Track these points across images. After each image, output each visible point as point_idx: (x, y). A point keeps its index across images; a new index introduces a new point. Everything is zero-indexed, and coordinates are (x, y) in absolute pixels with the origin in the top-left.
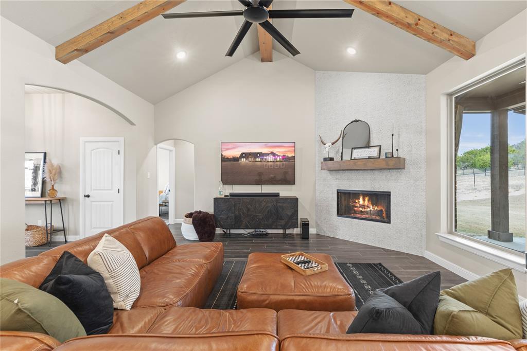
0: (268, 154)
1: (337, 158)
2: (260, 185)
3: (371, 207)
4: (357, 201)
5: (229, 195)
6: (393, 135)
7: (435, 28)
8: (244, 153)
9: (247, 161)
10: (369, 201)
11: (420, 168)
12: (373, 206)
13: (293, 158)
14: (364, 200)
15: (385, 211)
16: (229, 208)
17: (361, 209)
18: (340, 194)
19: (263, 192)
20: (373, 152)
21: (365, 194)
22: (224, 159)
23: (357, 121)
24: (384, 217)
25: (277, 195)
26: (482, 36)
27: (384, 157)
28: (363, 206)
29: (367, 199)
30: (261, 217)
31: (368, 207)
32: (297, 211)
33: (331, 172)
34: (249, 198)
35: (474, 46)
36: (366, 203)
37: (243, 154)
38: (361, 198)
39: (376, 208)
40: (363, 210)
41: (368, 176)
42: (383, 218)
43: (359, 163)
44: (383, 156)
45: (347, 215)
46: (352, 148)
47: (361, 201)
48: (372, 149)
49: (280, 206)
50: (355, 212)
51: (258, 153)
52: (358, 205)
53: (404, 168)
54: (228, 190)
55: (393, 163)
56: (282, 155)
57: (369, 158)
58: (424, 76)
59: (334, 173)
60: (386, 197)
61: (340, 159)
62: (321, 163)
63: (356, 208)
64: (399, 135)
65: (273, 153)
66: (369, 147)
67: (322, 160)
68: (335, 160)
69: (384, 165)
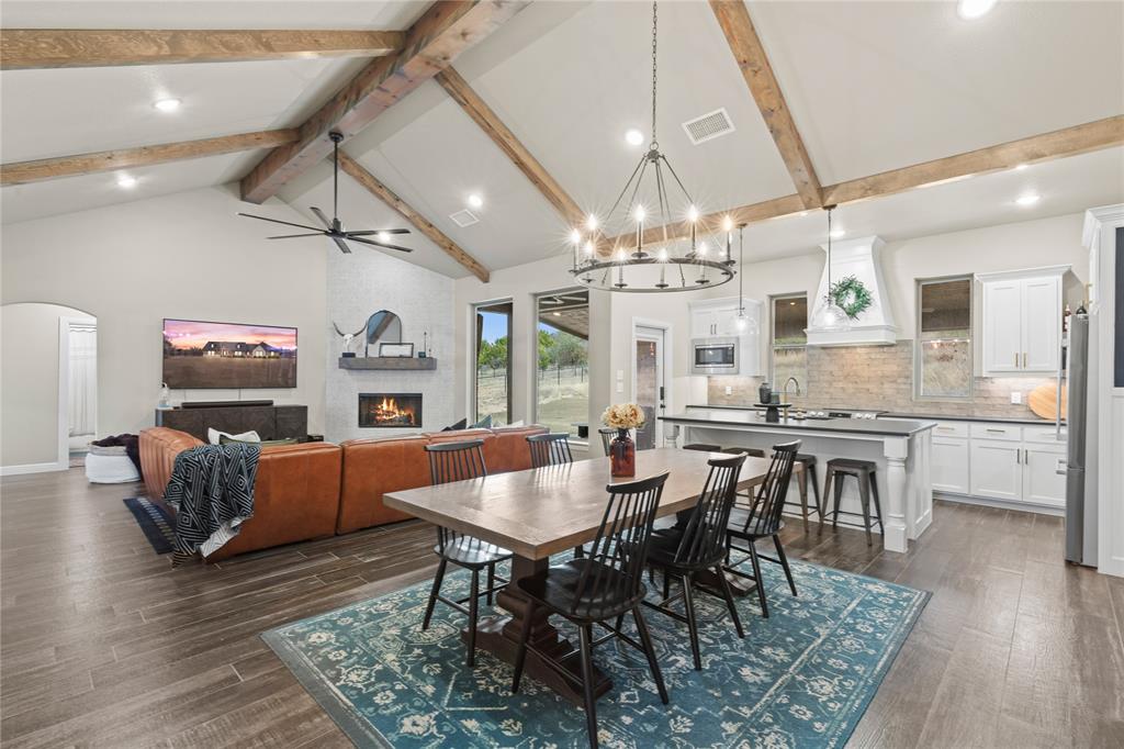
0: (254, 346)
1: (360, 355)
2: (237, 390)
3: (397, 412)
4: (379, 408)
5: (180, 406)
6: (425, 333)
8: (213, 343)
9: (218, 356)
10: (394, 405)
11: (450, 369)
12: (399, 410)
13: (295, 352)
14: (388, 405)
15: (415, 415)
17: (385, 417)
18: (362, 399)
19: (241, 400)
20: (406, 351)
21: (389, 397)
22: (169, 351)
23: (385, 312)
24: (414, 421)
25: (270, 403)
28: (388, 413)
29: (392, 402)
31: (394, 413)
32: (306, 424)
33: (350, 371)
35: (489, 275)
36: (391, 408)
37: (210, 343)
38: (386, 402)
39: (403, 413)
40: (388, 418)
41: (397, 375)
42: (412, 422)
43: (390, 361)
44: (416, 356)
45: (369, 425)
46: (381, 344)
47: (385, 407)
48: (403, 347)
50: (378, 421)
51: (239, 343)
52: (382, 412)
53: (436, 369)
54: (176, 399)
55: (425, 363)
56: (278, 348)
57: (401, 357)
58: (453, 280)
59: (355, 372)
60: (417, 398)
61: (364, 356)
62: (340, 359)
63: (378, 418)
64: (431, 335)
65: (264, 345)
66: (400, 344)
67: (341, 356)
68: (357, 356)
69: (416, 365)
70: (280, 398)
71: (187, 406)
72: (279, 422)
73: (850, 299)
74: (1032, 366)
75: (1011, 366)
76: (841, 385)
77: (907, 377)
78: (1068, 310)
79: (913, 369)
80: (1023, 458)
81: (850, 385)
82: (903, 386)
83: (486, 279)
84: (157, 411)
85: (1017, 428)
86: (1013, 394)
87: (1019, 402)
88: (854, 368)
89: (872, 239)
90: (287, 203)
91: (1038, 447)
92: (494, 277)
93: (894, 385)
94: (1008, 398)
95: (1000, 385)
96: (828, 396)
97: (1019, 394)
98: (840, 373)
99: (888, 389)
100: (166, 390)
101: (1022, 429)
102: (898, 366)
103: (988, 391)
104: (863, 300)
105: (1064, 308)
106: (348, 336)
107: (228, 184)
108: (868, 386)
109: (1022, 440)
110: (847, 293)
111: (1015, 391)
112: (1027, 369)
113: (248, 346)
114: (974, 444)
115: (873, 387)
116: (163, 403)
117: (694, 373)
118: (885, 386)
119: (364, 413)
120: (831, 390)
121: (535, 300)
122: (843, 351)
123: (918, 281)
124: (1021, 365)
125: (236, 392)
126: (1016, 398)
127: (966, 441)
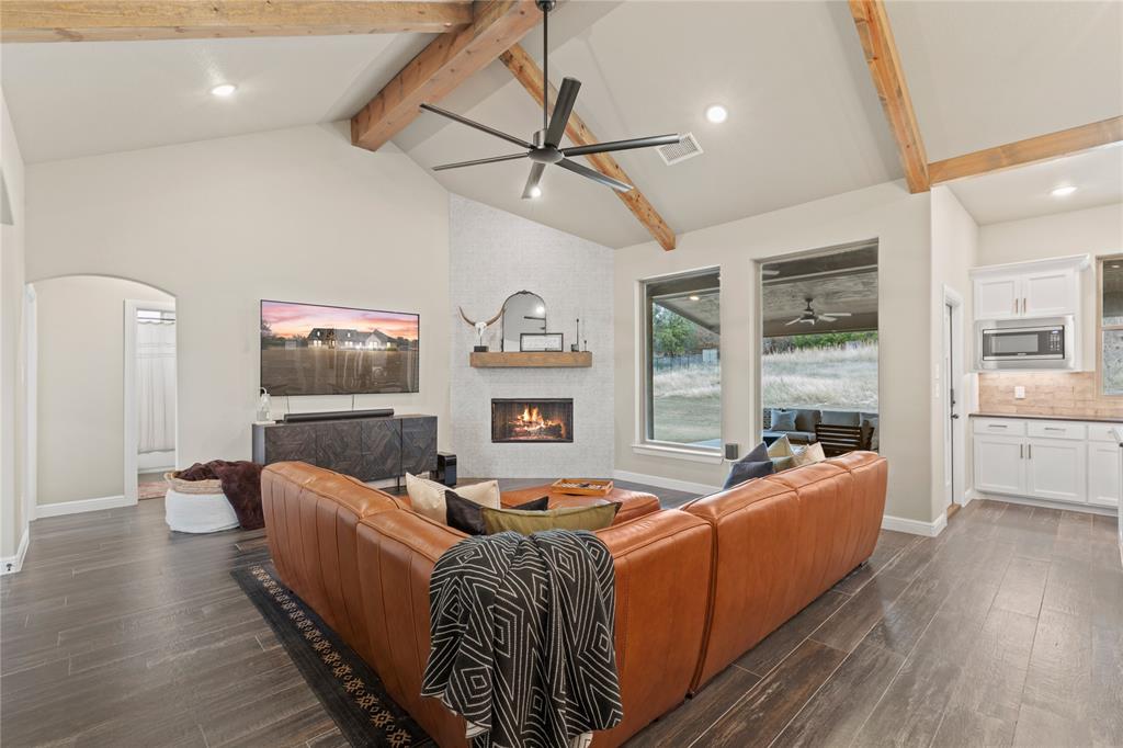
0: (367, 335)
1: (494, 348)
2: (350, 396)
3: (542, 422)
4: (519, 417)
5: (283, 418)
6: (578, 320)
8: (319, 330)
9: (326, 347)
10: (538, 414)
11: (608, 366)
12: (545, 421)
13: (416, 343)
14: (531, 414)
15: (565, 424)
16: (303, 447)
17: (526, 428)
18: (497, 404)
19: (355, 409)
20: (553, 343)
21: (531, 404)
22: (268, 341)
23: (525, 293)
24: (564, 434)
25: (389, 414)
26: (682, 232)
27: (570, 350)
28: (530, 424)
29: (535, 412)
30: (372, 458)
31: (538, 424)
32: (434, 440)
33: (481, 370)
34: (347, 421)
35: (674, 239)
36: (534, 418)
37: (315, 331)
38: (526, 411)
39: (550, 423)
40: (530, 429)
41: (541, 375)
42: (560, 435)
43: (536, 357)
44: (567, 349)
45: (507, 439)
46: (522, 334)
47: (526, 416)
48: (549, 338)
49: (407, 434)
50: (517, 434)
51: (349, 331)
52: (522, 423)
53: (590, 366)
54: (278, 408)
55: (579, 359)
56: (395, 337)
57: (546, 351)
58: (611, 251)
59: (486, 371)
60: (566, 406)
61: (499, 350)
62: (471, 354)
63: (518, 429)
64: (584, 321)
65: (377, 334)
66: (545, 334)
67: (473, 350)
68: (490, 350)
69: (570, 360)
70: (402, 406)
71: (292, 420)
72: (405, 437)
83: (669, 246)
84: (254, 426)
90: (405, 151)
92: (682, 242)
100: (266, 397)
106: (481, 325)
107: (336, 121)
113: (358, 334)
116: (263, 415)
119: (499, 424)
121: (758, 270)
125: (349, 398)
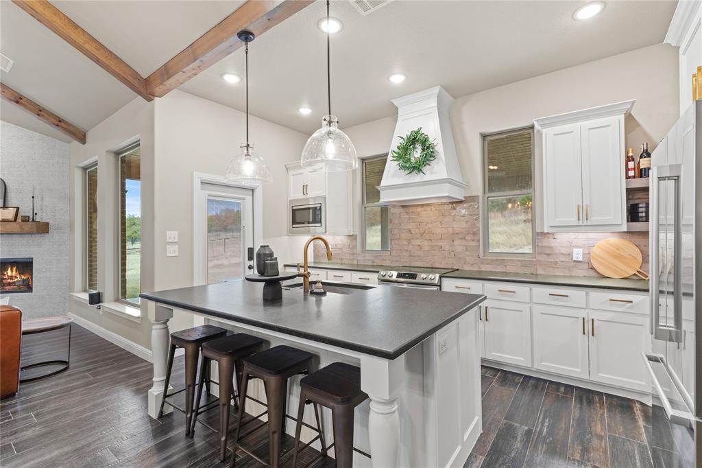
3: (19, 277)
4: (5, 273)
6: (33, 197)
7: (40, 110)
10: (16, 270)
11: (64, 233)
12: (20, 275)
14: (12, 271)
15: (31, 278)
17: (9, 280)
24: (31, 285)
27: (20, 221)
28: (11, 277)
29: (14, 269)
31: (16, 277)
36: (14, 274)
38: (9, 269)
39: (23, 277)
40: (12, 281)
47: (9, 273)
50: (4, 285)
52: (7, 277)
53: (48, 233)
66: (4, 208)
73: (417, 154)
74: (594, 219)
75: (573, 220)
76: (418, 242)
77: (474, 234)
78: (630, 154)
79: (480, 225)
80: (588, 327)
81: (426, 243)
82: (471, 243)
85: (581, 293)
86: (575, 250)
87: (581, 259)
88: (430, 225)
89: (436, 90)
91: (607, 316)
93: (463, 242)
94: (570, 255)
95: (562, 240)
96: (407, 254)
97: (581, 250)
98: (417, 231)
99: (459, 245)
101: (587, 294)
102: (467, 222)
103: (551, 248)
104: (429, 154)
105: (627, 152)
108: (440, 243)
109: (587, 307)
110: (414, 148)
111: (577, 247)
112: (589, 223)
114: (537, 309)
115: (445, 245)
117: (291, 233)
118: (456, 243)
120: (410, 247)
121: (117, 159)
122: (419, 209)
123: (484, 136)
124: (584, 220)
126: (578, 254)
127: (528, 305)
